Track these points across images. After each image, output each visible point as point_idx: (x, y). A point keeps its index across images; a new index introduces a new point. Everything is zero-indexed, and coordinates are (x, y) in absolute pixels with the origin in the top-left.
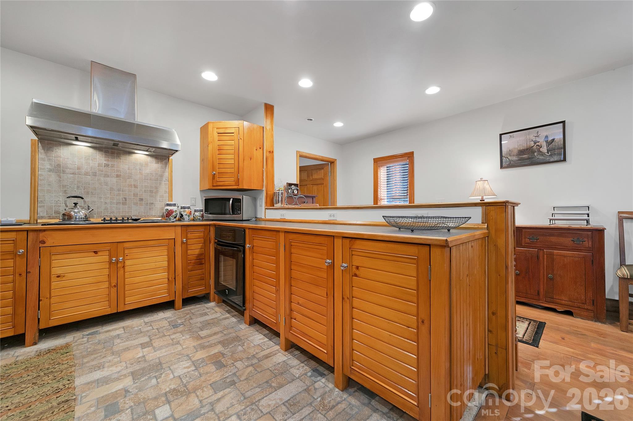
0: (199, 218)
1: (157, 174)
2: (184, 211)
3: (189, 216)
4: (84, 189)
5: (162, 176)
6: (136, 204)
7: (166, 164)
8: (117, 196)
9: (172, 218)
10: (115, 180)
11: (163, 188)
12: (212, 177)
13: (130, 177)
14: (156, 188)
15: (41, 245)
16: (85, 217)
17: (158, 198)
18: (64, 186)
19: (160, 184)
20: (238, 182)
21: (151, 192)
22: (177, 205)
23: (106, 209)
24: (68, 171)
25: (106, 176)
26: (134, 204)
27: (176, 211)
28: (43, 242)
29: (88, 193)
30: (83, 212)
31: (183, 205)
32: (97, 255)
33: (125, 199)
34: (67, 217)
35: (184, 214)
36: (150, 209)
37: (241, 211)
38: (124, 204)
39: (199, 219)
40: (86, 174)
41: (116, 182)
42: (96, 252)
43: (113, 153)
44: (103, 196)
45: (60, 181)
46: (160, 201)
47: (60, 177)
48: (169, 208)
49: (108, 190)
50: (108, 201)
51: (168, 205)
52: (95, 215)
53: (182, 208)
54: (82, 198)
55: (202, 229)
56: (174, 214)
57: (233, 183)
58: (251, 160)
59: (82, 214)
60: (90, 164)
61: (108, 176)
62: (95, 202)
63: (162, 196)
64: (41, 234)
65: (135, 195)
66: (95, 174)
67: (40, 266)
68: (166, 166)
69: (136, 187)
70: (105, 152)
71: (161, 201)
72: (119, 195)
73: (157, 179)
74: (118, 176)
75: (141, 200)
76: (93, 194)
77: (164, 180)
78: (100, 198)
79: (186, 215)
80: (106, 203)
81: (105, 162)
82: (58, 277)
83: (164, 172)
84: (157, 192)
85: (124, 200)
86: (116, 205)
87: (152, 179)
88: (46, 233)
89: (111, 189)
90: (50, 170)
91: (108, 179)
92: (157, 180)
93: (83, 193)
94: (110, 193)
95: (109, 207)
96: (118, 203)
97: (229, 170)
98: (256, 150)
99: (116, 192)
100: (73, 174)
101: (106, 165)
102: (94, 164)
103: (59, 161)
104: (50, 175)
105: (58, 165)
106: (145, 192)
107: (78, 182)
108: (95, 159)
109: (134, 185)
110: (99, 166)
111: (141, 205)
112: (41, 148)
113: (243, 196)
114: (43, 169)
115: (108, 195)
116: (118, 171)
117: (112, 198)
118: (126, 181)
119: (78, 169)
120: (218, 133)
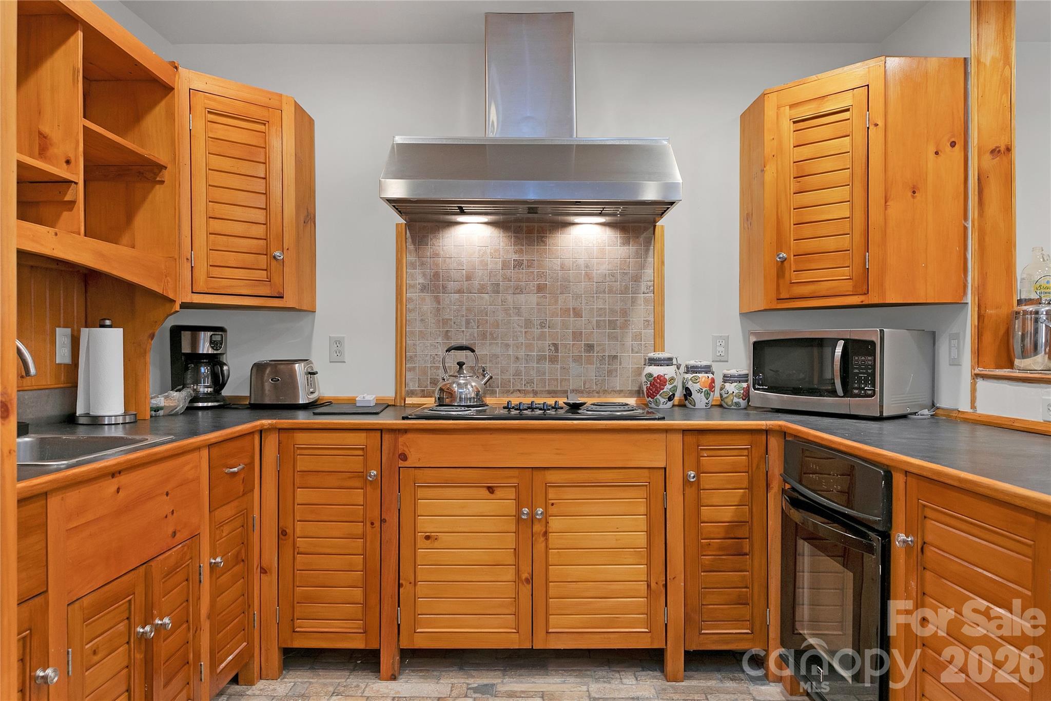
0: (736, 400)
1: (626, 274)
2: (695, 381)
3: (707, 395)
4: (478, 327)
5: (637, 279)
6: (577, 359)
7: (649, 242)
8: (539, 339)
9: (662, 400)
10: (534, 298)
11: (641, 313)
12: (774, 272)
13: (565, 289)
14: (625, 313)
15: (402, 464)
16: (477, 395)
17: (629, 342)
18: (445, 322)
19: (634, 301)
20: (863, 281)
21: (612, 324)
22: (674, 362)
23: (517, 373)
24: (451, 285)
25: (518, 290)
26: (574, 361)
27: (672, 379)
28: (404, 457)
29: (484, 336)
30: (473, 384)
31: (692, 363)
32: (492, 496)
33: (555, 345)
34: (446, 397)
35: (694, 388)
36: (610, 372)
37: (874, 385)
38: (553, 360)
39: (737, 404)
40: (482, 290)
41: (538, 304)
42: (491, 490)
43: (530, 231)
44: (511, 342)
45: (438, 310)
46: (632, 349)
47: (439, 303)
48: (656, 371)
49: (521, 327)
50: (522, 353)
51: (653, 362)
52: (497, 390)
53: (691, 369)
54: (473, 351)
55: (742, 443)
56: (668, 387)
57: (848, 286)
58: (913, 197)
59: (471, 389)
60: (486, 265)
61: (521, 292)
62: (497, 356)
63: (638, 337)
64: (402, 439)
65: (577, 335)
66: (496, 289)
67: (399, 510)
68: (647, 251)
69: (577, 314)
70: (514, 233)
71: (636, 350)
72: (542, 337)
73: (627, 288)
74: (540, 289)
75: (590, 348)
76: (493, 339)
77: (643, 288)
78: (507, 345)
79: (700, 391)
80: (517, 358)
81: (516, 257)
82: (427, 538)
83: (642, 267)
84: (625, 325)
85: (553, 349)
86: (537, 363)
87: (614, 289)
88: (410, 436)
89: (528, 323)
90: (424, 288)
91: (522, 298)
92: (625, 291)
93: (476, 335)
94: (526, 332)
95: (523, 369)
96: (541, 359)
97: (831, 243)
98: (938, 152)
99: (537, 331)
100: (460, 291)
101: (518, 264)
102: (496, 263)
103: (437, 265)
104: (423, 299)
105: (436, 275)
106: (598, 327)
107: (467, 309)
108: (497, 251)
109: (574, 309)
110: (505, 265)
111: (589, 361)
112: (409, 240)
113: (884, 330)
114: (413, 286)
115: (522, 340)
116: (541, 275)
117: (529, 347)
118: (556, 301)
119: (468, 278)
120: (794, 122)
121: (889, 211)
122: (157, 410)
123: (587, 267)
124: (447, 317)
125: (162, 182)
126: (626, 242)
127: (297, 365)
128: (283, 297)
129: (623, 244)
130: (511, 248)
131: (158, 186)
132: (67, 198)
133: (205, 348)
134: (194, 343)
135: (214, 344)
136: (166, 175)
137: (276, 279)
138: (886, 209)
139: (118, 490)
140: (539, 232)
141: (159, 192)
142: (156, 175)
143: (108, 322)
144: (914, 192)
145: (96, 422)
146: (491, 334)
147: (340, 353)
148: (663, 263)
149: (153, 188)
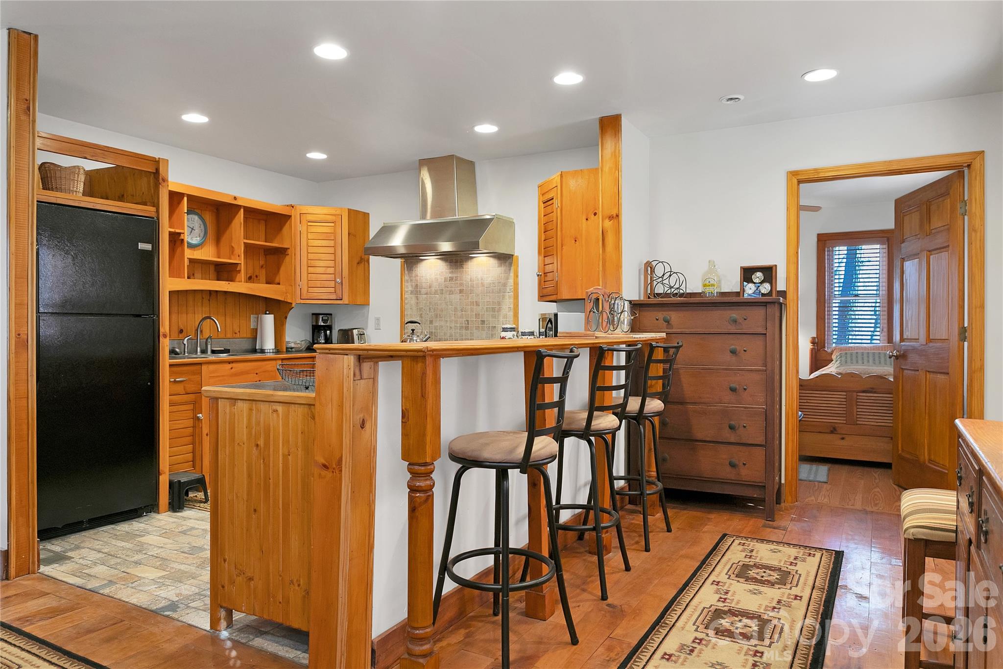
1: (500, 282)
5: (505, 285)
6: (477, 328)
7: (511, 264)
8: (460, 318)
10: (458, 296)
11: (508, 303)
13: (471, 292)
14: (499, 303)
17: (501, 319)
18: (421, 309)
19: (503, 297)
20: (556, 287)
21: (493, 310)
24: (423, 291)
25: (451, 293)
26: (476, 329)
33: (468, 321)
38: (467, 328)
40: (436, 293)
41: (460, 300)
43: (456, 262)
45: (417, 303)
47: (418, 299)
49: (453, 311)
50: (453, 325)
54: (420, 324)
57: (554, 290)
58: (576, 243)
60: (438, 280)
61: (453, 294)
62: (442, 327)
63: (505, 316)
65: (477, 315)
66: (442, 292)
68: (510, 269)
69: (477, 304)
70: (450, 263)
72: (462, 317)
73: (500, 290)
74: (461, 291)
75: (483, 322)
76: (440, 317)
77: (508, 290)
78: (447, 321)
80: (451, 328)
81: (450, 275)
83: (508, 279)
84: (499, 310)
85: (466, 323)
87: (494, 291)
89: (456, 309)
91: (453, 296)
94: (454, 314)
96: (461, 328)
98: (587, 219)
99: (459, 313)
100: (426, 294)
101: (451, 279)
102: (442, 279)
103: (417, 281)
104: (412, 298)
105: (417, 286)
106: (487, 311)
107: (430, 303)
108: (442, 272)
109: (476, 302)
110: (445, 280)
111: (483, 329)
112: (406, 269)
113: (559, 313)
114: (407, 292)
115: (453, 318)
116: (461, 284)
117: (456, 322)
118: (468, 298)
119: (430, 287)
120: (544, 203)
121: (564, 251)
122: (292, 348)
123: (482, 279)
124: (421, 307)
125: (288, 255)
126: (500, 266)
127: (354, 330)
128: (342, 299)
129: (499, 266)
130: (448, 271)
131: (287, 256)
132: (238, 269)
133: (321, 323)
134: (317, 321)
135: (324, 321)
136: (289, 252)
137: (339, 292)
138: (562, 250)
139: (232, 368)
140: (460, 262)
141: (287, 259)
142: (286, 252)
143: (268, 312)
144: (576, 241)
145: (262, 351)
146: (440, 315)
147: (378, 324)
148: (517, 276)
149: (285, 257)
